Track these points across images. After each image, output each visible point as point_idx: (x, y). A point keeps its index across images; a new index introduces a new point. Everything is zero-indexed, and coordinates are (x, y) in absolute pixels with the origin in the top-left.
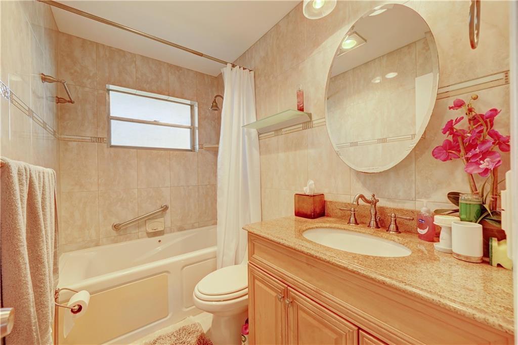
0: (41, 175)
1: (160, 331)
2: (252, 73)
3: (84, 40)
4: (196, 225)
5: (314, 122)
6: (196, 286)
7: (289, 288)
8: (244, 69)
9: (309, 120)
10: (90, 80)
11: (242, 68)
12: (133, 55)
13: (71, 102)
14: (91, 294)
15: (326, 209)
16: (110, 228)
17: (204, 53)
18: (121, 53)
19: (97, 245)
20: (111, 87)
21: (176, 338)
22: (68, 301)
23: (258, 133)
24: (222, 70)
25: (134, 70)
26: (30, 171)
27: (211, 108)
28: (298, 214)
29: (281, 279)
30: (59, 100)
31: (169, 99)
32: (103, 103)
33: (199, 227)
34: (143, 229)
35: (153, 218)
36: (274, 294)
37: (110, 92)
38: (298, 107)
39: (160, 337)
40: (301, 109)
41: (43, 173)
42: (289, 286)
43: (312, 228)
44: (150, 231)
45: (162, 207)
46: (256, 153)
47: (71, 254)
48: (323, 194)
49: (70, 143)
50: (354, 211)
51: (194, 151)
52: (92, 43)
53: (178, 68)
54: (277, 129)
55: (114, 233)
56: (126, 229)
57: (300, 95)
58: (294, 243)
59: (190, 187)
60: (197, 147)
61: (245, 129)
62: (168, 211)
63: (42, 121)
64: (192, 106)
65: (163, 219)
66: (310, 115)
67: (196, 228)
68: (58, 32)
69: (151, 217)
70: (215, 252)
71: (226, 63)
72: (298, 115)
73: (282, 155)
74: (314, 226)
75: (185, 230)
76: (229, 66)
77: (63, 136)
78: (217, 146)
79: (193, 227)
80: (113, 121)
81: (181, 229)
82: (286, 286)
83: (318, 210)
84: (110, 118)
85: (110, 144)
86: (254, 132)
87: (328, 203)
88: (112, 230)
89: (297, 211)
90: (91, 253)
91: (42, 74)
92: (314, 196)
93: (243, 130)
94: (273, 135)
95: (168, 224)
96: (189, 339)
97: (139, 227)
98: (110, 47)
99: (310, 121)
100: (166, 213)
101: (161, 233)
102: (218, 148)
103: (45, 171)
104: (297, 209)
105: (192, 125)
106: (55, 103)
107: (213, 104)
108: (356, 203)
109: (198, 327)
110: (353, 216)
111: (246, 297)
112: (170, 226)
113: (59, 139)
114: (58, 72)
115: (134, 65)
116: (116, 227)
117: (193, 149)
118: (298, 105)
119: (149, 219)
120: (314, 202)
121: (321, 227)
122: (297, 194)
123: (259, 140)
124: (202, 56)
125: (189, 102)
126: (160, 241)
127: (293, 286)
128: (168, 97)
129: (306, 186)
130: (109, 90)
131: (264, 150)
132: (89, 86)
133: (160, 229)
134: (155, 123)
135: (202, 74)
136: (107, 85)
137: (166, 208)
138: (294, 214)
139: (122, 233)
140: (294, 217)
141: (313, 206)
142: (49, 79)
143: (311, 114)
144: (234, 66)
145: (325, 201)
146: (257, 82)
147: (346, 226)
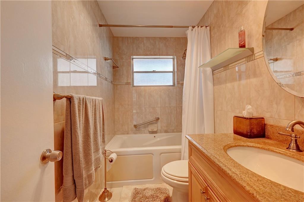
0: (94, 101)
1: (148, 185)
2: (208, 28)
3: (123, 37)
4: (175, 130)
5: (256, 55)
6: (163, 167)
7: (208, 187)
8: (202, 27)
9: (251, 53)
10: (125, 56)
11: (200, 27)
12: (142, 38)
13: (117, 67)
14: (117, 156)
15: (266, 131)
16: (133, 126)
17: (173, 25)
18: (137, 38)
19: (128, 134)
20: (134, 57)
21: (154, 192)
22: (109, 156)
23: (212, 70)
24: (186, 32)
25: (143, 46)
26: (85, 99)
27: (182, 58)
28: (236, 132)
29: (204, 178)
30: (114, 67)
31: (160, 57)
32: (130, 65)
33: (177, 132)
34: (147, 129)
35: (152, 124)
36: (200, 188)
37: (134, 59)
38: (239, 45)
39: (147, 188)
40: (242, 46)
41: (95, 100)
42: (208, 186)
43: (243, 146)
44: (150, 130)
45: (156, 118)
46: (210, 84)
47: (118, 136)
48: (263, 118)
49: (118, 86)
50: (296, 137)
51: (175, 86)
52: (126, 37)
53: (165, 38)
54: (225, 65)
55: (134, 129)
56: (139, 127)
57: (242, 34)
58: (211, 154)
59: (172, 108)
60: (176, 83)
61: (202, 69)
62: (159, 120)
63: (105, 78)
64: (173, 59)
65: (156, 124)
66: (252, 50)
67: (175, 132)
68: (114, 37)
69: (151, 123)
70: (180, 149)
71: (188, 27)
72: (240, 51)
73: (229, 85)
74: (245, 144)
75: (168, 132)
76: (190, 28)
77: (116, 83)
78: (183, 82)
79: (173, 132)
80: (135, 74)
81: (166, 132)
82: (207, 185)
83: (255, 131)
84: (133, 72)
85: (134, 85)
86: (209, 70)
87: (269, 127)
88: (133, 127)
89: (235, 130)
90: (125, 137)
91: (105, 57)
92: (251, 119)
93: (199, 69)
94: (223, 70)
95: (159, 128)
96: (161, 196)
97: (145, 127)
98: (133, 37)
99: (252, 55)
100: (158, 122)
101: (155, 132)
102: (183, 83)
103: (96, 99)
104: (235, 128)
105: (173, 70)
106: (112, 69)
107: (183, 55)
108: (290, 130)
109: (167, 192)
110: (293, 142)
111: (187, 184)
112: (160, 129)
113: (114, 85)
114: (113, 55)
115: (143, 43)
116: (135, 126)
117: (174, 85)
118: (239, 43)
119: (150, 124)
120: (251, 124)
121: (253, 147)
122: (235, 116)
123: (213, 75)
124: (172, 27)
125: (172, 57)
126: (155, 137)
127: (210, 187)
128: (159, 56)
129: (244, 110)
130: (133, 59)
131: (216, 82)
132: (124, 59)
133: (155, 130)
134: (154, 72)
135: (179, 38)
136: (132, 57)
137: (158, 119)
138: (233, 132)
139: (137, 129)
140: (233, 134)
141: (249, 127)
142: (107, 59)
143: (253, 48)
144: (194, 27)
145: (265, 124)
146: (212, 33)
147: (283, 150)
